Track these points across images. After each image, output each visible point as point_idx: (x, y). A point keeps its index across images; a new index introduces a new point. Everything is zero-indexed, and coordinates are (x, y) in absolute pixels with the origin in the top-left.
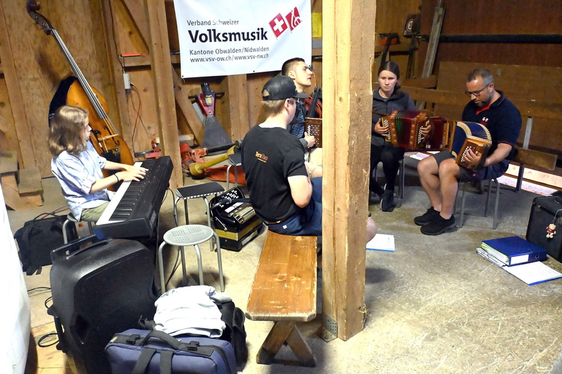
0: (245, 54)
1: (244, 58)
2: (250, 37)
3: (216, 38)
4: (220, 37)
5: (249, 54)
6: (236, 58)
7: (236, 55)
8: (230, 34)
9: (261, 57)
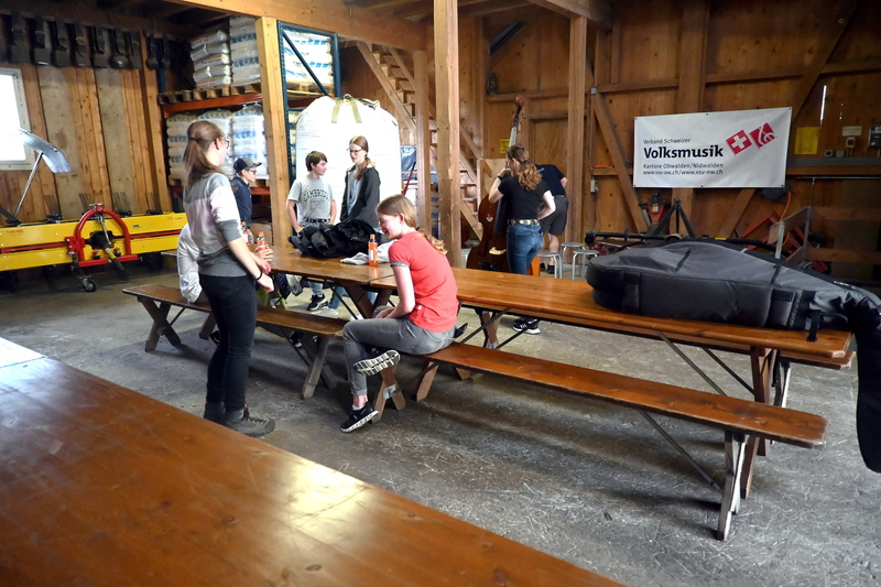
0: (693, 169)
1: (693, 173)
2: (702, 154)
3: (666, 154)
4: (670, 154)
5: (698, 169)
6: (683, 173)
7: (684, 169)
8: (680, 151)
9: (713, 172)
